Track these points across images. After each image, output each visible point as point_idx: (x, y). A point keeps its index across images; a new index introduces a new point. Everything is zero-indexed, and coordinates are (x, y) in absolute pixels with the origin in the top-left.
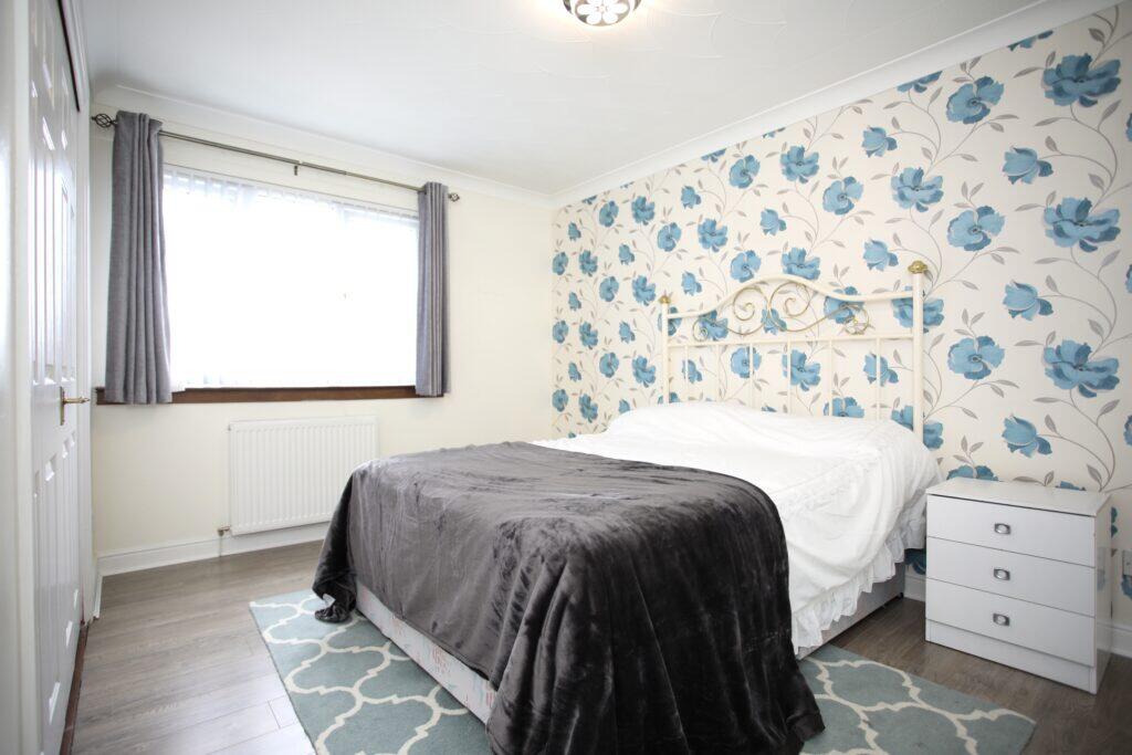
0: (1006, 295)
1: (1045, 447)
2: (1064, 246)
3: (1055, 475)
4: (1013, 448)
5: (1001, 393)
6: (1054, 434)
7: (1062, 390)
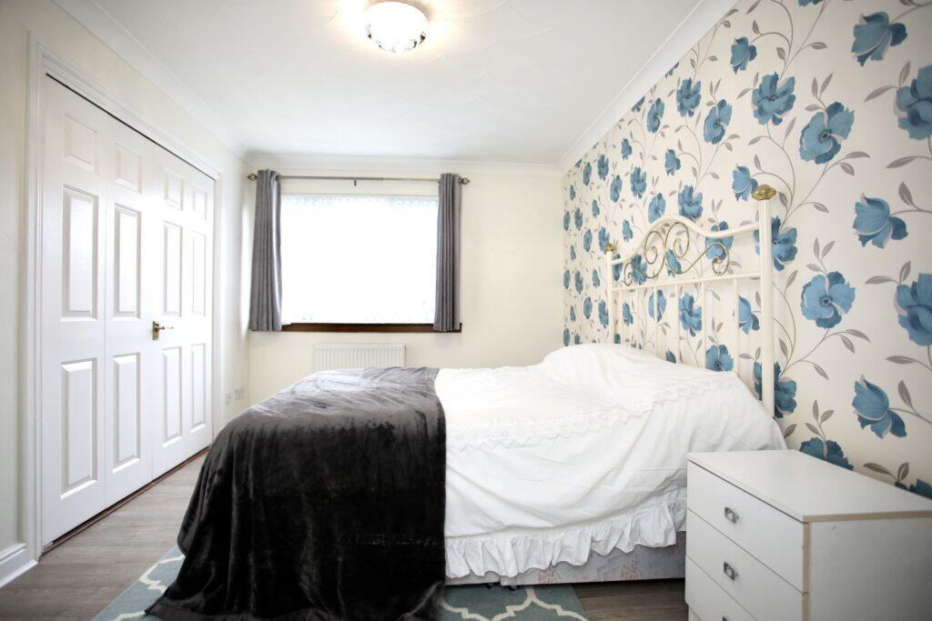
0: (856, 215)
1: (898, 428)
2: (920, 138)
3: (910, 466)
4: (864, 422)
5: (851, 347)
6: (907, 408)
7: (917, 346)
